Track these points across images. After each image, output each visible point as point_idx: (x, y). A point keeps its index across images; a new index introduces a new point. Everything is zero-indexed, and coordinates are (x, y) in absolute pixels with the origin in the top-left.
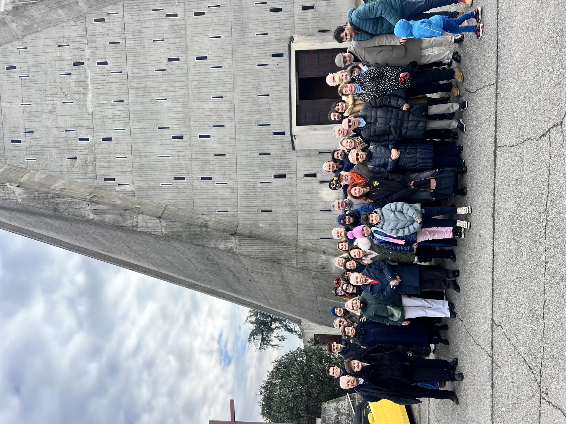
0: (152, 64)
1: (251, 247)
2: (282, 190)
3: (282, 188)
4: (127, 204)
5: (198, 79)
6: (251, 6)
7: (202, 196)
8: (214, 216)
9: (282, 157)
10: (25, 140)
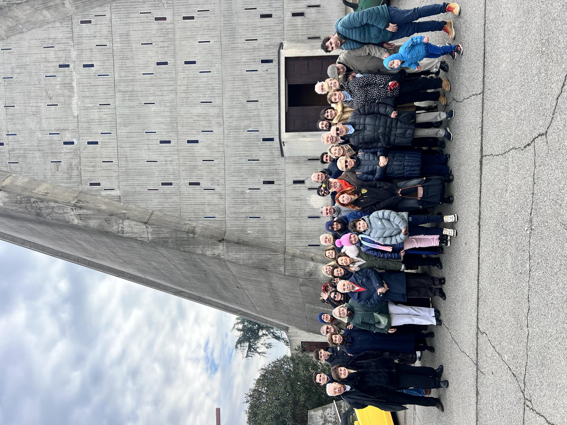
0: (139, 68)
1: (238, 253)
2: (271, 197)
3: (271, 195)
4: (112, 209)
5: (186, 84)
6: (241, 11)
7: (190, 202)
8: (201, 222)
9: (271, 164)
10: (8, 143)
